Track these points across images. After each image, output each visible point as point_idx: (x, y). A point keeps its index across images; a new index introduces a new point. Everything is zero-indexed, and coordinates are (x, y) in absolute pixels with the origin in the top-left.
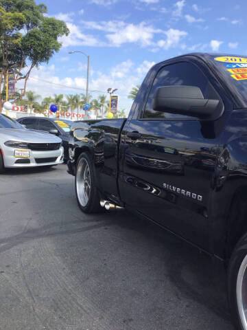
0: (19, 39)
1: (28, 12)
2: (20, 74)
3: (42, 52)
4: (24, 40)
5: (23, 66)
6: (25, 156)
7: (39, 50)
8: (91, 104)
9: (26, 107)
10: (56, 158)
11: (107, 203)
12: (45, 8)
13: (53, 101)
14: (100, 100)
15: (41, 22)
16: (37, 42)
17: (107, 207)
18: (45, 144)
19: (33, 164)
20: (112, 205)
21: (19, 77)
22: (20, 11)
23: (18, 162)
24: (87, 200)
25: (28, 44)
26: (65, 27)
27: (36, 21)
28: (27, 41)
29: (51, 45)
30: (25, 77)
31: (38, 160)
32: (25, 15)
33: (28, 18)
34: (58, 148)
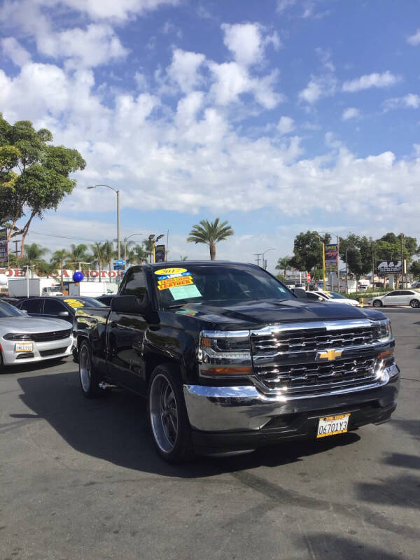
0: (12, 182)
1: (23, 143)
2: (15, 228)
3: (47, 196)
4: (19, 181)
5: (20, 216)
6: (28, 350)
7: (42, 193)
8: (132, 253)
9: (25, 270)
10: (65, 348)
11: (104, 384)
12: (49, 134)
13: (69, 256)
14: (145, 247)
15: (43, 154)
16: (38, 183)
17: (104, 387)
18: (53, 332)
19: (38, 358)
20: (106, 385)
21: (13, 232)
22: (12, 144)
23: (19, 357)
24: (88, 384)
25: (25, 186)
26: (79, 158)
27: (36, 154)
28: (22, 183)
29: (60, 185)
30: (22, 232)
31: (43, 353)
32: (19, 147)
33: (24, 151)
34: (69, 336)
